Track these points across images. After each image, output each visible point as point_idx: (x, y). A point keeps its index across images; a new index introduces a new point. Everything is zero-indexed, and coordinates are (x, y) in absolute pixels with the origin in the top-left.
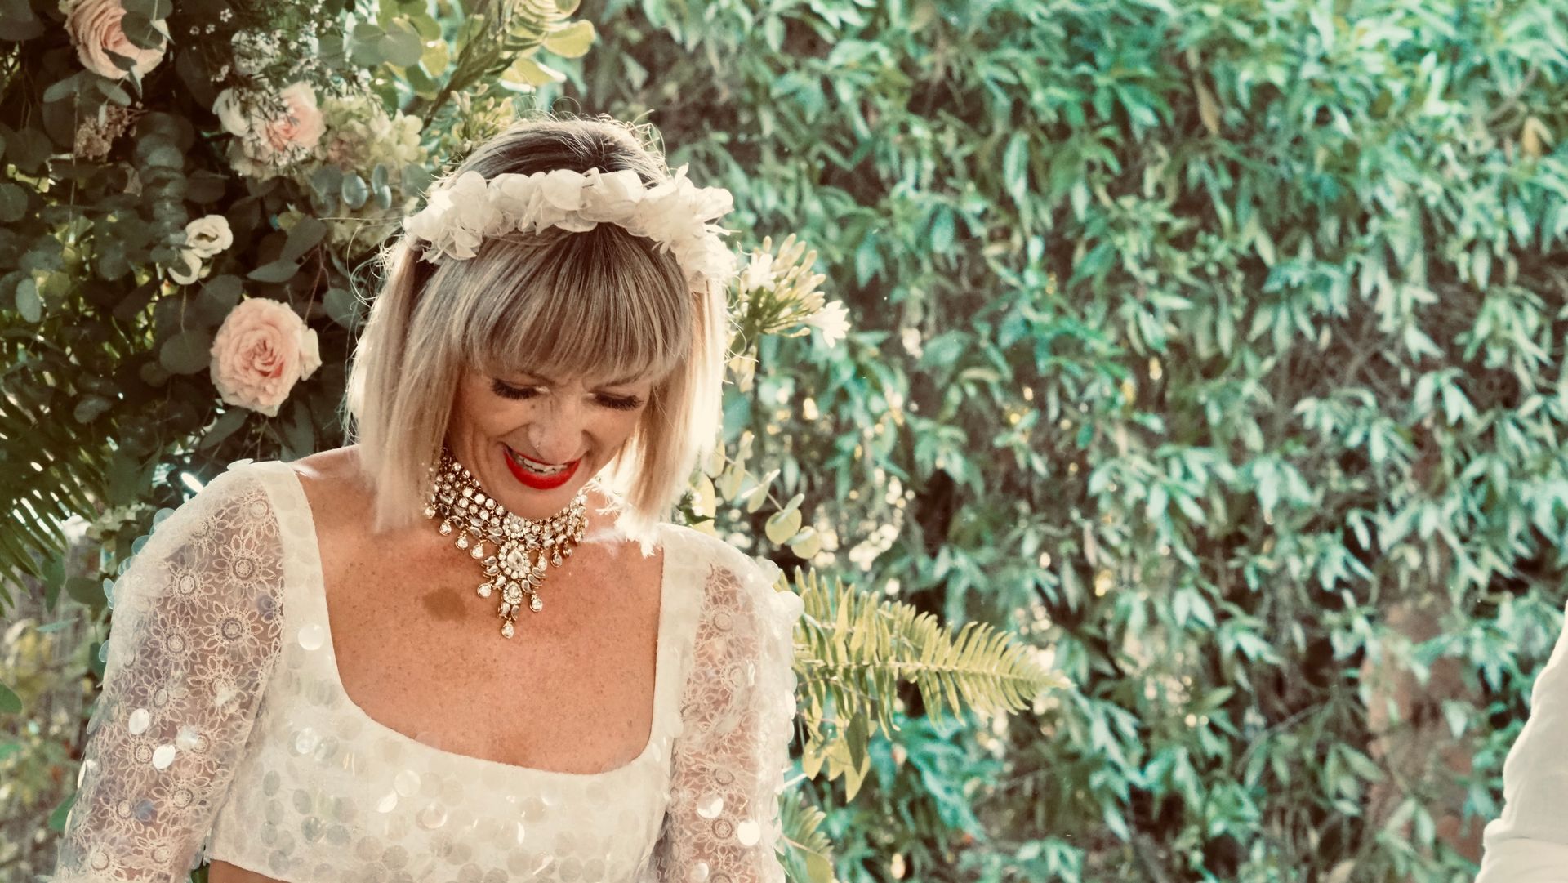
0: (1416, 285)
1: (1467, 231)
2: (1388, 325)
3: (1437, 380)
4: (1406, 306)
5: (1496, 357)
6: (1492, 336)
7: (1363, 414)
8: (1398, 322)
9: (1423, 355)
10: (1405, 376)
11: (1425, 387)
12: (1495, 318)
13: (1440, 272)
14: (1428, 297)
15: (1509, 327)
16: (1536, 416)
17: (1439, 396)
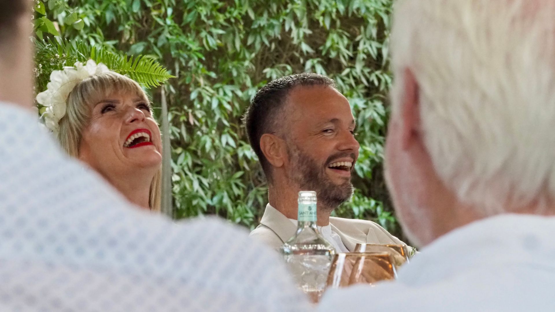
0: (305, 28)
1: (322, 9)
2: (295, 42)
3: (313, 62)
4: (301, 35)
5: (333, 54)
6: (331, 47)
7: (287, 73)
8: (299, 41)
9: (307, 52)
10: (302, 61)
11: (309, 64)
12: (333, 40)
13: (313, 24)
14: (309, 32)
15: (338, 43)
16: (348, 76)
17: (313, 67)
